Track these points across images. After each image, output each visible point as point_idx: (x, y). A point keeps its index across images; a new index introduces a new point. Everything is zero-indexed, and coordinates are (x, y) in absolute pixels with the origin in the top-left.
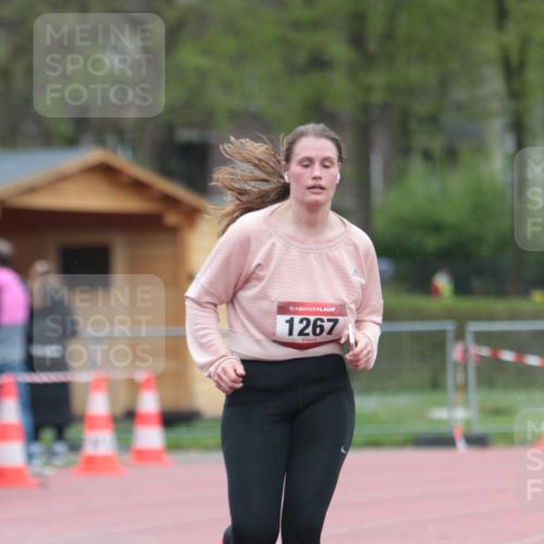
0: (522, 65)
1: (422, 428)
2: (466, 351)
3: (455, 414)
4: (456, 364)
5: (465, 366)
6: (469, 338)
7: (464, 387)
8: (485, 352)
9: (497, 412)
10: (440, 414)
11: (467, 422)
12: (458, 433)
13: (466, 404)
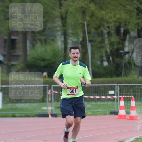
0: (66, 18)
1: (40, 112)
2: (51, 91)
4: (49, 95)
5: (51, 95)
6: (52, 88)
7: (51, 101)
8: (56, 92)
10: (45, 108)
11: (52, 110)
12: (49, 113)
13: (51, 107)
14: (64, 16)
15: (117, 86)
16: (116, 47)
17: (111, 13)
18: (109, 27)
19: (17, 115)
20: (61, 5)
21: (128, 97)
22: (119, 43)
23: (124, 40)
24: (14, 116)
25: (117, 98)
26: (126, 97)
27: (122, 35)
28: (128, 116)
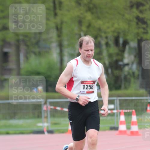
1: (35, 129)
2: (47, 107)
3: (44, 125)
4: (44, 111)
5: (47, 111)
6: (48, 103)
7: (47, 117)
8: (52, 107)
9: (56, 124)
10: (40, 125)
11: (48, 127)
12: (45, 130)
13: (47, 122)
14: (59, 27)
15: (117, 100)
16: (115, 58)
17: (108, 22)
18: (107, 38)
19: (11, 132)
20: (56, 14)
21: (129, 111)
22: (118, 54)
23: (123, 51)
24: (8, 133)
25: (117, 113)
26: (126, 111)
27: (121, 45)
28: (129, 132)
